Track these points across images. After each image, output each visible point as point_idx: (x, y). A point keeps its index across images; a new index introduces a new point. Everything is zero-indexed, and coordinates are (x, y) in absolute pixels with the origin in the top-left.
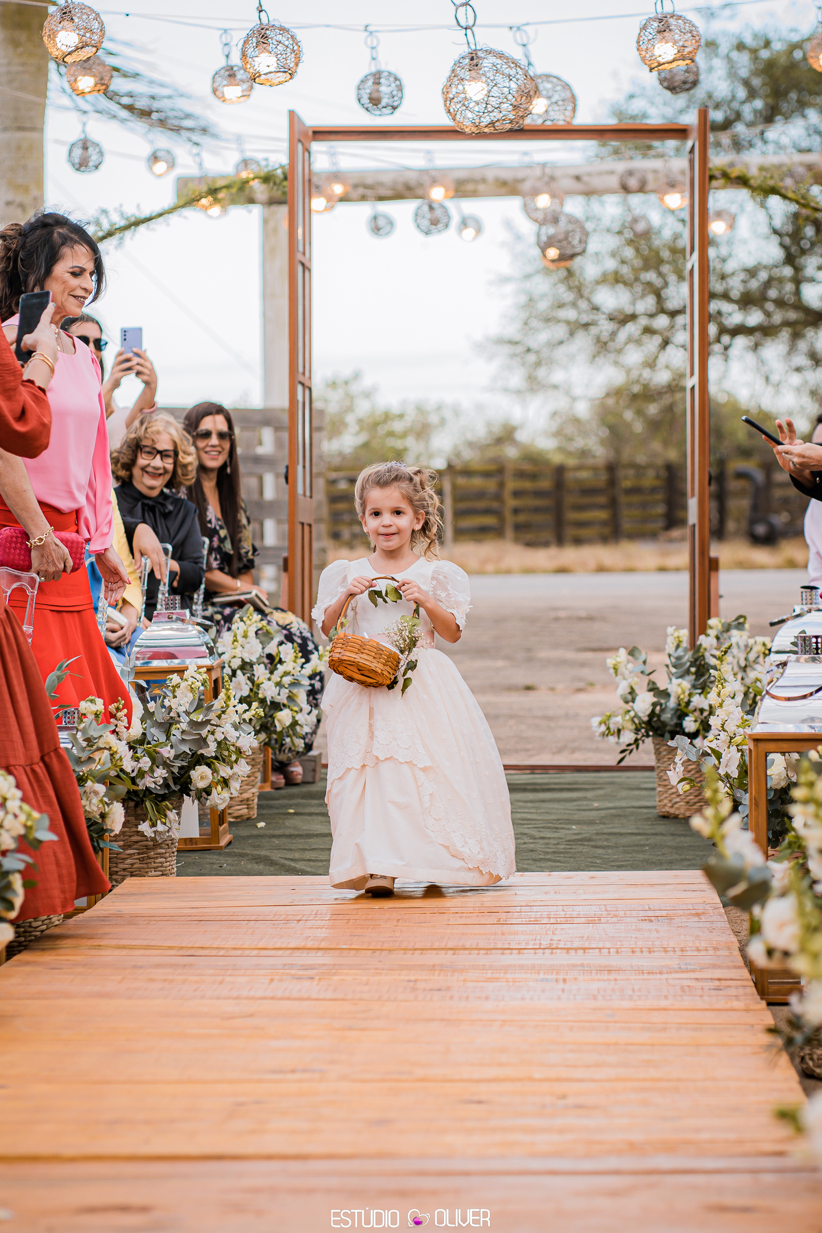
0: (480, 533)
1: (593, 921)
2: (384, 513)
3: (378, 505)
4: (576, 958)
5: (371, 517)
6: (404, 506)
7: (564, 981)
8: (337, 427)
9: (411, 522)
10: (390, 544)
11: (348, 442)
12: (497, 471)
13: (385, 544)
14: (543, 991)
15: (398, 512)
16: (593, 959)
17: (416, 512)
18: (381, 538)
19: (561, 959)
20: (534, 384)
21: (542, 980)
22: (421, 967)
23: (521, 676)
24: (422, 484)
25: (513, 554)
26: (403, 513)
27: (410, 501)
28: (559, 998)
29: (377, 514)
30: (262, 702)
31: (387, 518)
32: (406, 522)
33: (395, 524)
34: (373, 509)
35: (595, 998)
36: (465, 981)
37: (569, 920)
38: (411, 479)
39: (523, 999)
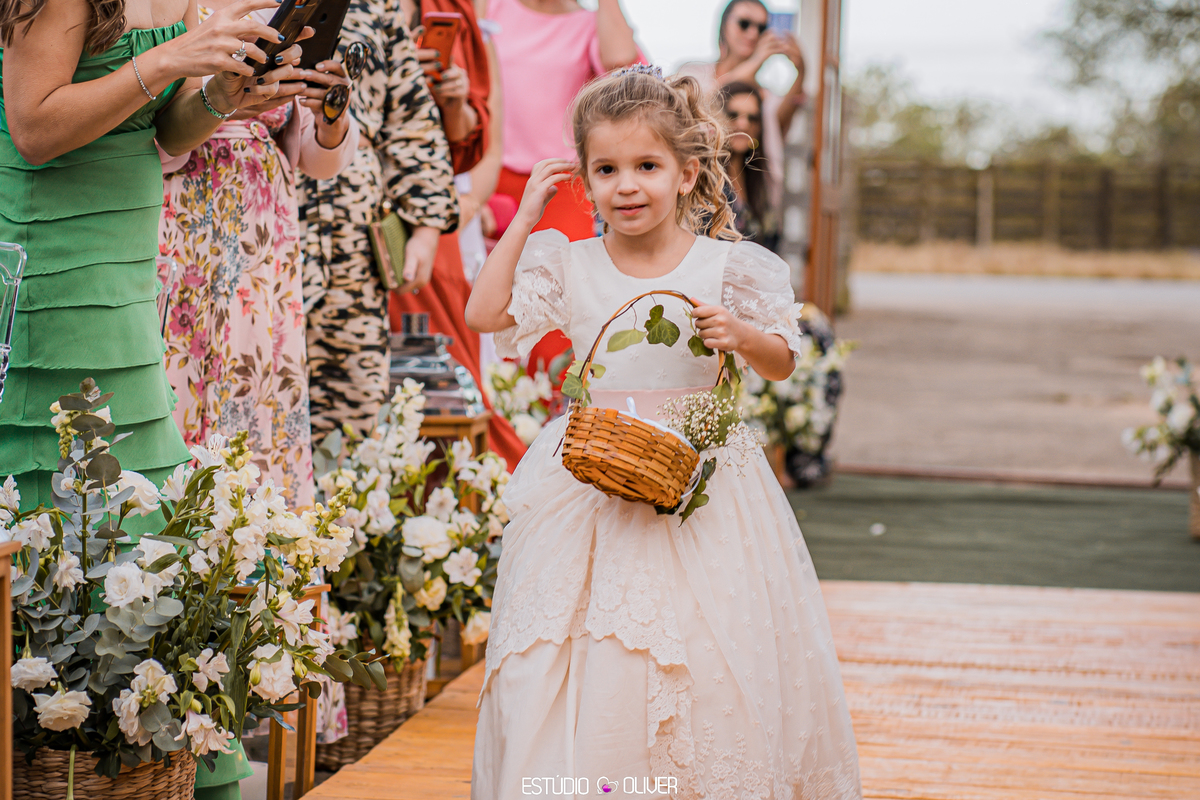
0: (1019, 236)
1: (1113, 643)
2: (621, 168)
3: (610, 154)
4: (1093, 682)
5: (597, 175)
6: (660, 153)
7: (1079, 704)
8: (871, 117)
9: (674, 181)
10: (636, 224)
11: (883, 133)
12: (1039, 171)
13: (627, 225)
14: (1056, 713)
15: (647, 165)
16: (1112, 683)
17: (682, 162)
18: (618, 214)
19: (1076, 681)
20: (1085, 78)
21: (1057, 702)
22: (928, 682)
23: (1054, 385)
24: (692, 103)
25: (1053, 258)
26: (658, 166)
27: (671, 143)
28: (1072, 722)
29: (608, 169)
30: (775, 399)
31: (628, 179)
32: (662, 183)
33: (642, 188)
34: (599, 161)
35: (1110, 723)
36: (973, 698)
37: (1088, 641)
38: (670, 99)
39: (1033, 720)
